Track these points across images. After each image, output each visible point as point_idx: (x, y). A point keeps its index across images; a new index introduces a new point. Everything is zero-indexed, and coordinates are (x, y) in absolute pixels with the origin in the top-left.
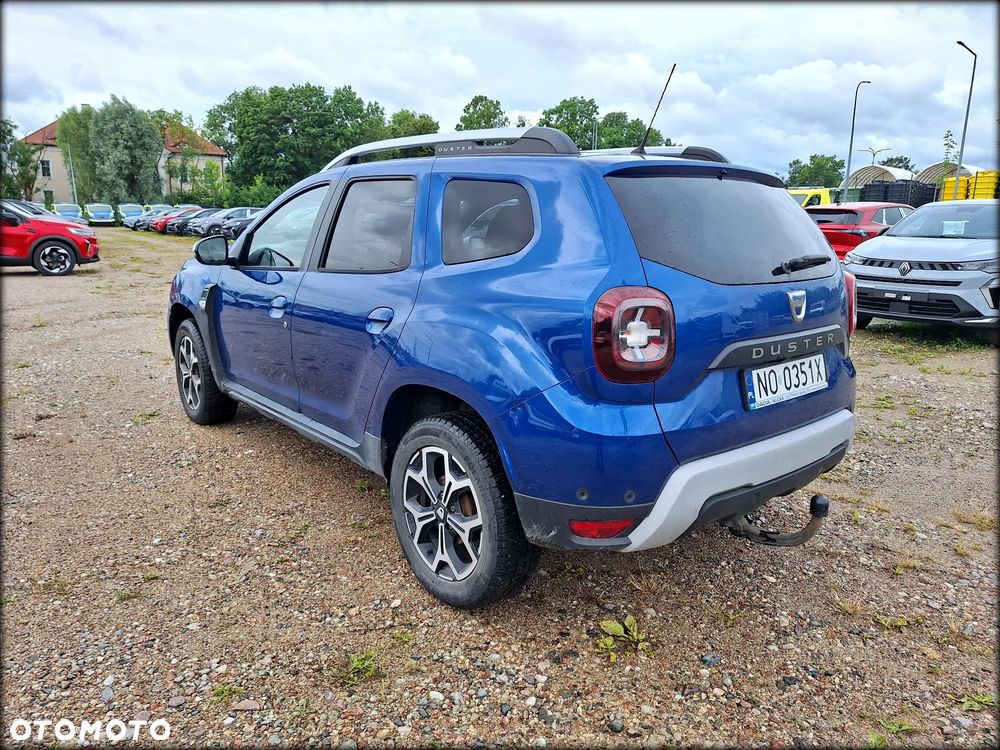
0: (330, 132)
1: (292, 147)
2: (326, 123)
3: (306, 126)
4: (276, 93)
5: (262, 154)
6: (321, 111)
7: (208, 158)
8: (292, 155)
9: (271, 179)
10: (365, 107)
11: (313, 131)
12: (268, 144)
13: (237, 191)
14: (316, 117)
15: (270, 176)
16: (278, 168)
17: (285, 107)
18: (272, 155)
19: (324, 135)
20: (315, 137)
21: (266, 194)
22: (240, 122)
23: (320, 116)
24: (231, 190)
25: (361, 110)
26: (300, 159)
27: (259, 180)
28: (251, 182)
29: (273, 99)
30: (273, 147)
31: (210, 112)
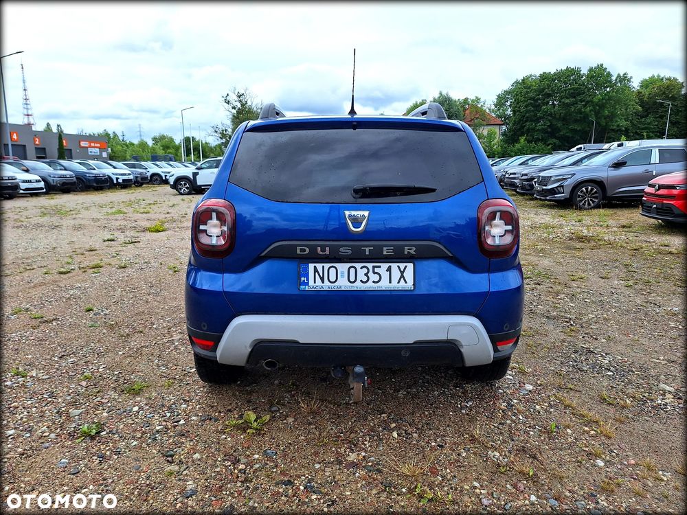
0: (581, 101)
1: (551, 115)
2: (579, 94)
3: (562, 99)
4: (544, 77)
5: (526, 121)
6: (576, 86)
7: (490, 127)
8: (549, 120)
9: (531, 138)
10: (614, 78)
11: (567, 101)
12: (532, 114)
13: (505, 148)
14: (572, 91)
15: (531, 135)
16: (538, 130)
17: (549, 86)
18: (534, 121)
19: (577, 104)
20: (568, 105)
21: (525, 149)
22: (515, 100)
23: (577, 89)
24: (502, 147)
25: (610, 81)
26: (554, 123)
27: (522, 139)
28: (517, 141)
29: (541, 82)
30: (535, 115)
31: (499, 96)
